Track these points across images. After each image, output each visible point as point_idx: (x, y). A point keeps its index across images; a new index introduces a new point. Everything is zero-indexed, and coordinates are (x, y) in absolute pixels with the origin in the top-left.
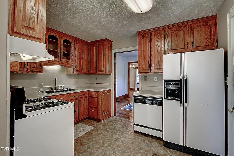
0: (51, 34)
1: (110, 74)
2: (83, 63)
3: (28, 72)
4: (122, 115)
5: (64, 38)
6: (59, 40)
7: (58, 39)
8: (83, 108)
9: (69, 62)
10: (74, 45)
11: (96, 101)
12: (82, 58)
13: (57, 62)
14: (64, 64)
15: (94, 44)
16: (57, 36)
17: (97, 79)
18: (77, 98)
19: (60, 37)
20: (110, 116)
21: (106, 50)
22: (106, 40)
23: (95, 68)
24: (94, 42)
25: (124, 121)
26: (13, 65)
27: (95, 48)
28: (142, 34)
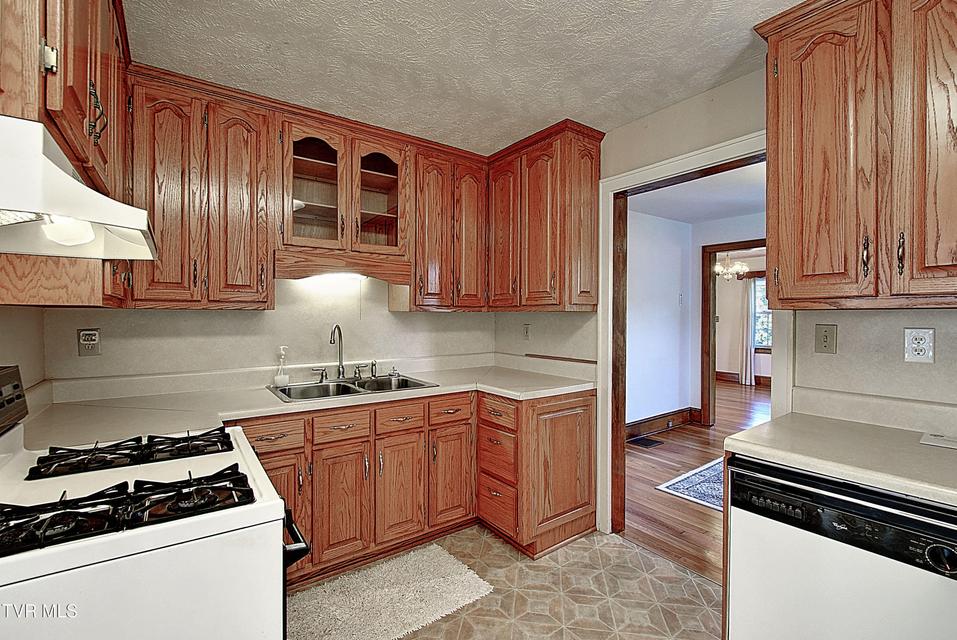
0: (305, 136)
1: (589, 309)
2: (460, 257)
3: (213, 306)
4: (656, 535)
5: (367, 148)
6: (343, 158)
7: (339, 155)
8: (448, 477)
9: (391, 257)
10: (413, 175)
11: (509, 446)
12: (455, 237)
13: (336, 257)
14: (368, 266)
15: (510, 163)
16: (335, 142)
17: (529, 333)
18: (421, 424)
19: (348, 142)
20: (590, 528)
21: (563, 181)
22: (564, 127)
23: (514, 282)
24: (509, 155)
25: (669, 580)
26: (74, 276)
27: (515, 180)
28: (796, 32)
